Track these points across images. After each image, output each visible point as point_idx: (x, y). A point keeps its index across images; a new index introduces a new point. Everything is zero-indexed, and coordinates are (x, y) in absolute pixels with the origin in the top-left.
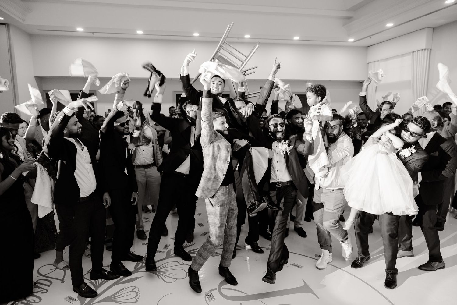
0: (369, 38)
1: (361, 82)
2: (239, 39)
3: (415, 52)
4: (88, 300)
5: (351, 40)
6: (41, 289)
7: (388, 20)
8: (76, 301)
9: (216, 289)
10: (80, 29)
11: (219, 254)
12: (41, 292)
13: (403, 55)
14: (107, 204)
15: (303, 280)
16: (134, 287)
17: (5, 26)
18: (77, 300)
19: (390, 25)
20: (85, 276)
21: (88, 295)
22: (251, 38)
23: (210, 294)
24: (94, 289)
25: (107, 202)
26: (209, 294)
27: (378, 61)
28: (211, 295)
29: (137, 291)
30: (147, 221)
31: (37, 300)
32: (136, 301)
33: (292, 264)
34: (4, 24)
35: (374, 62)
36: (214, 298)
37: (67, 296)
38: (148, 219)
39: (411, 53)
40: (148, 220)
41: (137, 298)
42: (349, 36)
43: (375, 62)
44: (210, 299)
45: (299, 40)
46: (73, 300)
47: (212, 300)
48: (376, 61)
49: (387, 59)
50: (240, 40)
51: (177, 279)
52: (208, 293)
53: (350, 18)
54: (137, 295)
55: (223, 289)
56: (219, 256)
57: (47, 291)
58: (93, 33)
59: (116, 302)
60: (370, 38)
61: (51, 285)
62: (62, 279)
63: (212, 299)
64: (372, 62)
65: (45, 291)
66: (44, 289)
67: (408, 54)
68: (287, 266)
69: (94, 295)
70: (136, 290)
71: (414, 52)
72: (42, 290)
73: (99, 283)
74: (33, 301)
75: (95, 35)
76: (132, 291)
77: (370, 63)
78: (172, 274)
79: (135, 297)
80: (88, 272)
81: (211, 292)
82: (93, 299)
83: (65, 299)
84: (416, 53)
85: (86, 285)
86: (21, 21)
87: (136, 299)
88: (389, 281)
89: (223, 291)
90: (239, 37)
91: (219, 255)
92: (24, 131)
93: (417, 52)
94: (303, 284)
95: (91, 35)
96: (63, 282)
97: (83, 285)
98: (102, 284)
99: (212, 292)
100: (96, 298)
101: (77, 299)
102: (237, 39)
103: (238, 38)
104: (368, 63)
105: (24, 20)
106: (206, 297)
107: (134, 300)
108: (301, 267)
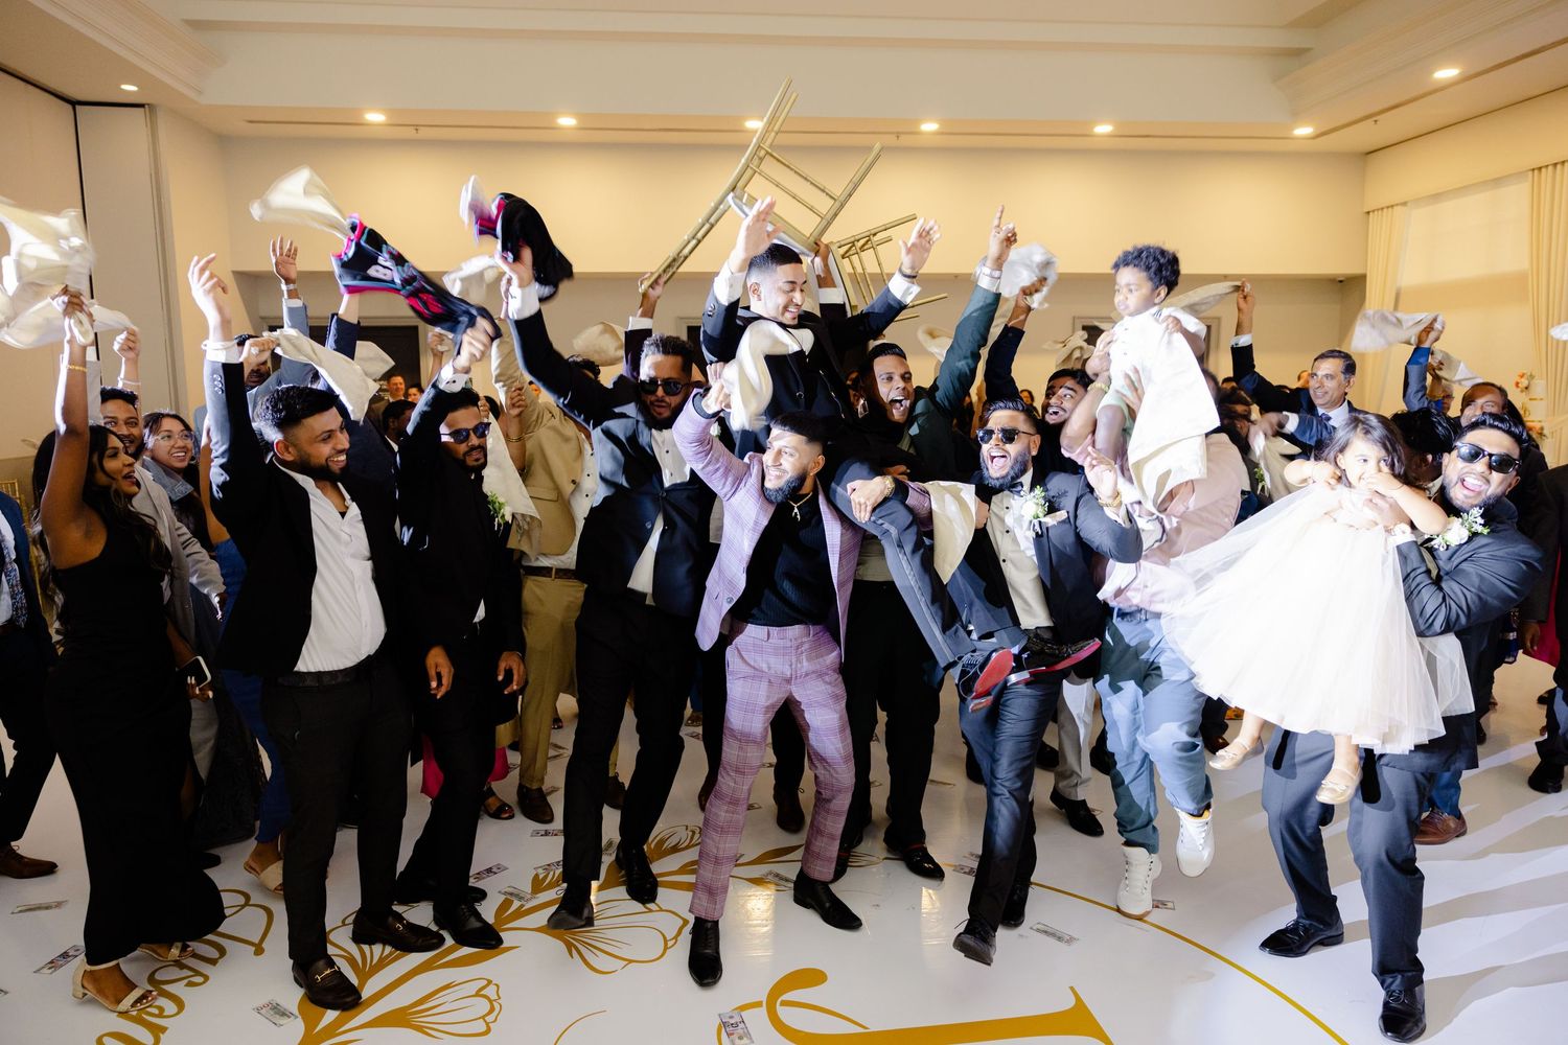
0: (1370, 121)
1: (1341, 281)
2: (902, 137)
3: (1543, 170)
4: (331, 1015)
5: (1304, 131)
6: (186, 973)
7: (1441, 56)
8: (293, 1017)
9: (758, 1004)
10: (375, 117)
11: (787, 880)
12: (186, 981)
13: (1497, 182)
14: (440, 684)
15: (1072, 988)
16: (485, 982)
17: (141, 110)
18: (297, 1017)
19: (1446, 73)
20: (332, 937)
21: (329, 998)
22: (942, 133)
23: (738, 1019)
24: (354, 981)
25: (439, 677)
26: (732, 1021)
27: (1404, 204)
28: (741, 1026)
29: (493, 997)
30: (557, 754)
31: (170, 1007)
32: (484, 1029)
33: (1039, 926)
34: (141, 106)
35: (1388, 207)
36: (748, 1035)
37: (265, 1001)
38: (560, 748)
39: (1531, 173)
40: (561, 751)
41: (489, 1019)
42: (1297, 116)
43: (1392, 206)
44: (735, 1037)
45: (1110, 136)
46: (284, 1014)
47: (743, 1042)
48: (1397, 205)
49: (1437, 197)
50: (905, 140)
51: (630, 961)
52: (731, 1017)
53: (1298, 53)
54: (492, 1009)
55: (785, 1003)
56: (784, 888)
57: (206, 978)
58: (417, 127)
59: (420, 1029)
60: (1376, 121)
61: (220, 961)
62: (257, 942)
63: (740, 1038)
64: (1382, 209)
65: (199, 979)
66: (198, 973)
67: (1518, 175)
68: (1021, 936)
69: (348, 1000)
70: (491, 991)
71: (1540, 168)
72: (192, 976)
73: (374, 962)
74: (156, 1011)
75: (424, 133)
76: (477, 994)
77: (1373, 211)
78: (613, 943)
79: (483, 1017)
80: (343, 921)
81: (743, 1014)
82: (346, 1014)
83: (258, 1010)
84: (1547, 174)
85: (331, 964)
86: (192, 95)
87: (487, 1024)
88: (1395, 1010)
89: (784, 1013)
90: (900, 130)
91: (786, 884)
92: (173, 447)
93: (1550, 168)
94: (1070, 1003)
95: (410, 133)
96: (259, 950)
97: (321, 963)
98: (383, 963)
99: (746, 1014)
100: (353, 1012)
101: (296, 1012)
102: (894, 137)
103: (898, 133)
104: (1368, 213)
105: (200, 93)
106: (723, 1030)
107: (480, 1027)
108: (1070, 940)
